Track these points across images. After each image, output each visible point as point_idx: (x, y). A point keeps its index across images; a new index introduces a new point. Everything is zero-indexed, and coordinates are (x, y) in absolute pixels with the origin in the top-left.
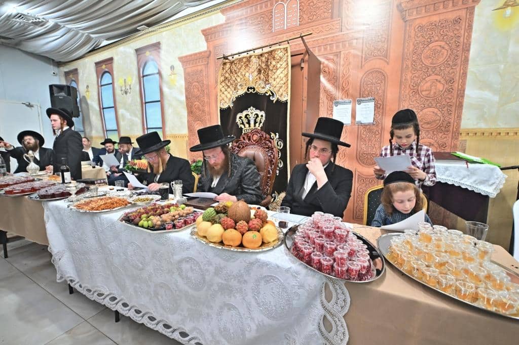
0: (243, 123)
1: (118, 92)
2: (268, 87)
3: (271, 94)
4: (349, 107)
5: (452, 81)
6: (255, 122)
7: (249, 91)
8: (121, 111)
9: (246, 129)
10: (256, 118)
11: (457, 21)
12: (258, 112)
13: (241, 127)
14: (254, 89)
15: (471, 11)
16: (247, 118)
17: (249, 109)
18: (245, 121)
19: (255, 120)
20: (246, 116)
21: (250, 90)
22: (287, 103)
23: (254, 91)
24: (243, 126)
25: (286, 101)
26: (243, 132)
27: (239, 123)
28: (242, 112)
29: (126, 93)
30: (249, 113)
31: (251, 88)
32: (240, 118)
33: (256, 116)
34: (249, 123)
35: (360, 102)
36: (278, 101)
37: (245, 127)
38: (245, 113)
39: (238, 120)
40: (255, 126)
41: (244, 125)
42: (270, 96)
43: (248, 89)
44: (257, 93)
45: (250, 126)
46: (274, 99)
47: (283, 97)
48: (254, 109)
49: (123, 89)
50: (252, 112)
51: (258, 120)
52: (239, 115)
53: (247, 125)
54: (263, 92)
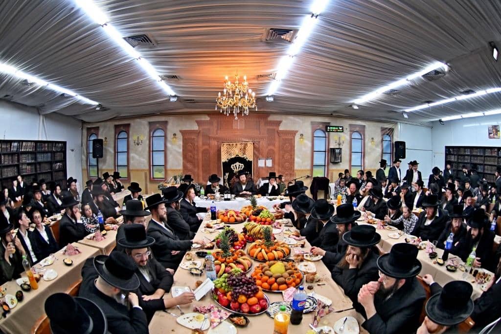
1: (132, 143)
3: (246, 158)
4: (264, 161)
5: (291, 155)
6: (239, 168)
7: (236, 156)
8: (132, 155)
9: (235, 170)
11: (292, 139)
12: (240, 164)
15: (294, 137)
23: (238, 156)
25: (252, 161)
28: (233, 164)
29: (138, 144)
34: (236, 168)
35: (267, 159)
36: (249, 161)
38: (235, 164)
39: (232, 167)
47: (250, 159)
49: (136, 142)
50: (237, 164)
51: (240, 167)
52: (232, 165)
54: (242, 157)
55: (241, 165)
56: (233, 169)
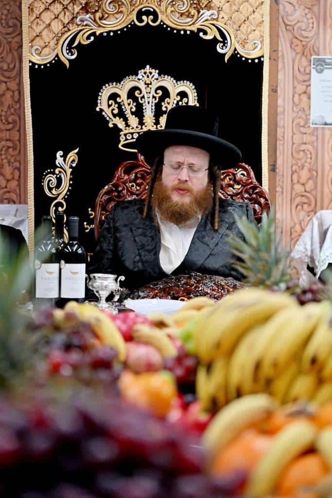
0: (121, 115)
2: (206, 14)
3: (219, 38)
6: (158, 113)
7: (141, 21)
9: (130, 130)
10: (162, 99)
12: (168, 82)
13: (115, 125)
14: (155, 14)
16: (135, 99)
17: (141, 72)
18: (129, 107)
19: (158, 106)
20: (131, 94)
21: (144, 18)
22: (261, 63)
23: (154, 21)
24: (121, 124)
25: (259, 58)
26: (122, 138)
27: (107, 113)
28: (119, 81)
30: (142, 86)
31: (147, 13)
32: (114, 97)
33: (160, 92)
34: (139, 113)
36: (235, 56)
37: (127, 125)
38: (129, 83)
39: (103, 104)
40: (157, 123)
41: (126, 120)
42: (215, 41)
43: (140, 14)
44: (162, 28)
45: (141, 123)
46: (225, 51)
47: (249, 46)
48: (155, 73)
50: (148, 80)
53: (133, 121)
54: (184, 27)
55: (175, 87)
56: (111, 116)
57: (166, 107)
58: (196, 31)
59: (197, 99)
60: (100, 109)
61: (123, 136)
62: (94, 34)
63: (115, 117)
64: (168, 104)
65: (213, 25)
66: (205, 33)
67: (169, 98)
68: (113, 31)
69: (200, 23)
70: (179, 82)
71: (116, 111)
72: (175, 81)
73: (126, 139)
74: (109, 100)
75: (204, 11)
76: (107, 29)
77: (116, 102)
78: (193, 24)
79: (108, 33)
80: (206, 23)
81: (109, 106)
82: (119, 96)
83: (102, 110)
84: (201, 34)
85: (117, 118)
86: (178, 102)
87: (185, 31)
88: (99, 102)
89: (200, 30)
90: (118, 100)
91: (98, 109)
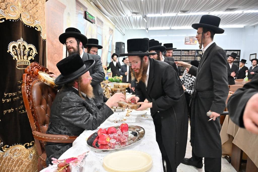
12: (25, 44)
25: (45, 40)
34: (20, 55)
39: (10, 49)
46: (42, 36)
54: (29, 25)
55: (27, 46)
56: (14, 55)
57: (25, 53)
58: (34, 27)
59: (37, 51)
60: (9, 51)
61: (17, 63)
62: (5, 19)
63: (15, 55)
64: (26, 51)
65: (40, 26)
66: (37, 29)
67: (26, 49)
68: (14, 20)
69: (35, 25)
70: (29, 44)
71: (15, 53)
72: (27, 44)
73: (18, 64)
74: (13, 48)
75: (36, 21)
76: (12, 19)
77: (15, 50)
78: (32, 24)
79: (12, 20)
80: (37, 25)
81: (13, 51)
82: (16, 47)
83: (10, 52)
84: (36, 29)
85: (16, 56)
86: (29, 51)
87: (29, 26)
88: (8, 48)
89: (35, 27)
90: (16, 49)
91: (8, 52)
